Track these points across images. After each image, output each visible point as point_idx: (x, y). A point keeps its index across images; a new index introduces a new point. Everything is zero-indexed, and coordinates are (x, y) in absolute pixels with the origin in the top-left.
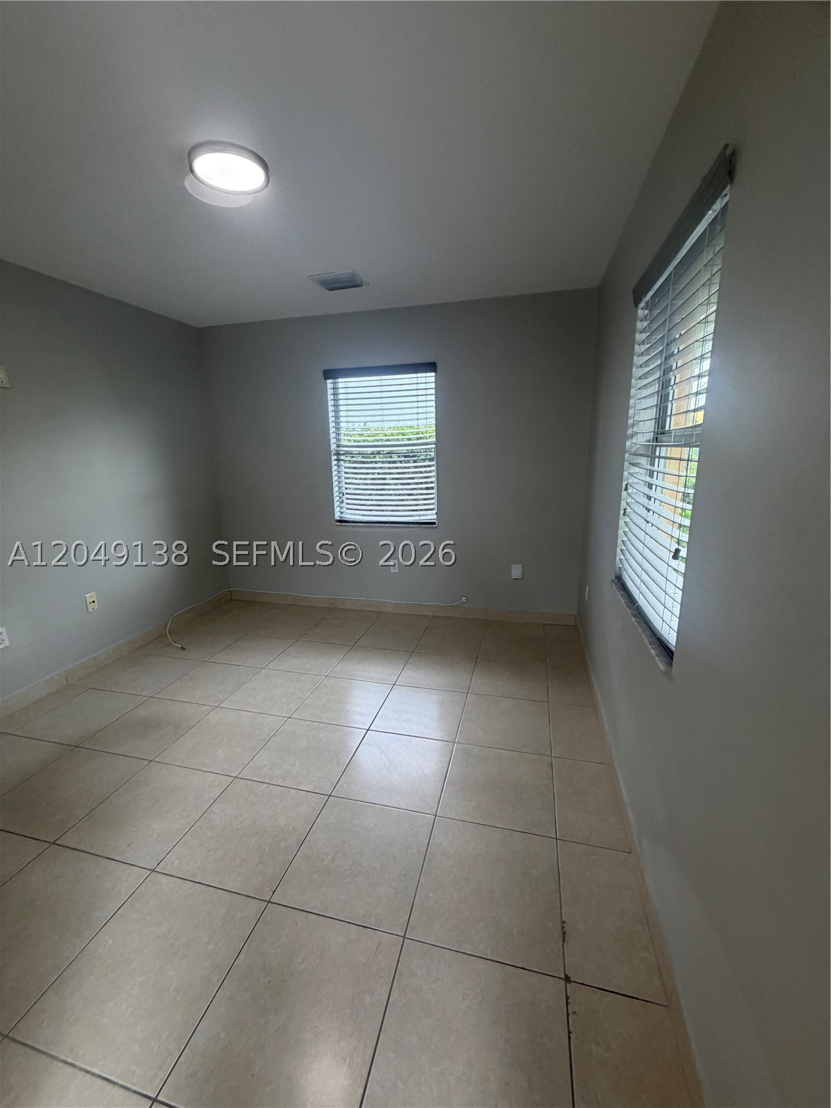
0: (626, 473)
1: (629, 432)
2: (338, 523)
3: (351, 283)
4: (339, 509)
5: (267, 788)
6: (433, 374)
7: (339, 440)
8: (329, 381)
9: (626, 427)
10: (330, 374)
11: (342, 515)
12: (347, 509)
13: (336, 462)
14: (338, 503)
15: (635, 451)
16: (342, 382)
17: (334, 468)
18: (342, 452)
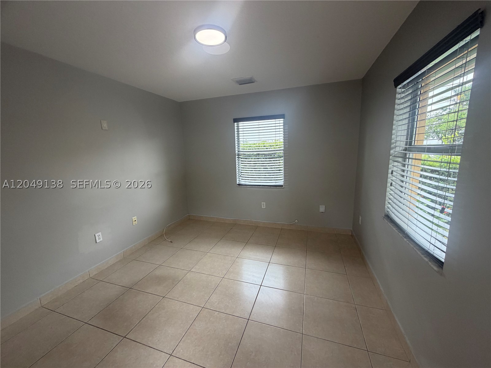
0: (390, 166)
1: (392, 146)
2: (238, 186)
3: (250, 81)
4: (238, 179)
5: (218, 314)
6: (282, 119)
7: (239, 149)
8: (236, 123)
9: (391, 144)
10: (237, 120)
11: (240, 182)
12: (242, 179)
13: (237, 159)
14: (238, 177)
15: (394, 155)
16: (241, 124)
17: (237, 161)
18: (240, 154)
